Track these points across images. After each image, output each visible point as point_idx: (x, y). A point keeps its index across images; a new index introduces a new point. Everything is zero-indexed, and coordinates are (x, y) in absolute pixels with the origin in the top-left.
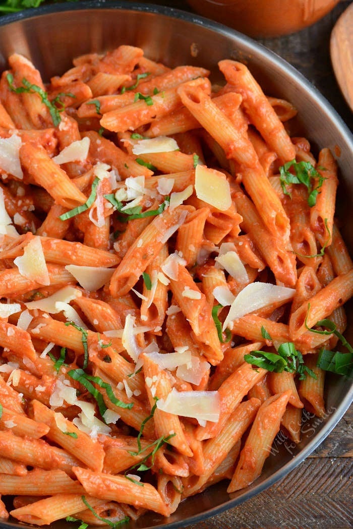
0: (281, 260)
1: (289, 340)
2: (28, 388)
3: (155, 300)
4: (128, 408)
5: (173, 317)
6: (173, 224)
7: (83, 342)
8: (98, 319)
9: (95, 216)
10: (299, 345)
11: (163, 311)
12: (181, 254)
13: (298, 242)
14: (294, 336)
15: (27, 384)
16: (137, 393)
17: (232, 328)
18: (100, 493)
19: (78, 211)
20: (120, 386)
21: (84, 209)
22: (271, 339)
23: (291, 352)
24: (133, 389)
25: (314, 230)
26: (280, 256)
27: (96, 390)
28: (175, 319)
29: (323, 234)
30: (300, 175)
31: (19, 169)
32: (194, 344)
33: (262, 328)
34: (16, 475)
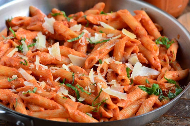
0: (155, 59)
1: (157, 83)
2: (48, 89)
3: (103, 66)
4: (89, 94)
5: (110, 72)
6: (113, 44)
7: (73, 75)
8: (79, 72)
9: (82, 41)
10: (161, 86)
11: (106, 70)
12: (115, 58)
13: (162, 59)
14: (159, 81)
15: (48, 88)
16: (93, 91)
17: (134, 79)
18: (75, 115)
19: (75, 39)
20: (86, 88)
21: (77, 39)
22: (149, 84)
23: (158, 87)
24: (92, 90)
25: (168, 55)
26: (155, 57)
27: (77, 89)
28: (111, 73)
29: (172, 57)
30: (163, 42)
31: (53, 30)
32: (118, 80)
33: (146, 79)
34: (40, 111)
